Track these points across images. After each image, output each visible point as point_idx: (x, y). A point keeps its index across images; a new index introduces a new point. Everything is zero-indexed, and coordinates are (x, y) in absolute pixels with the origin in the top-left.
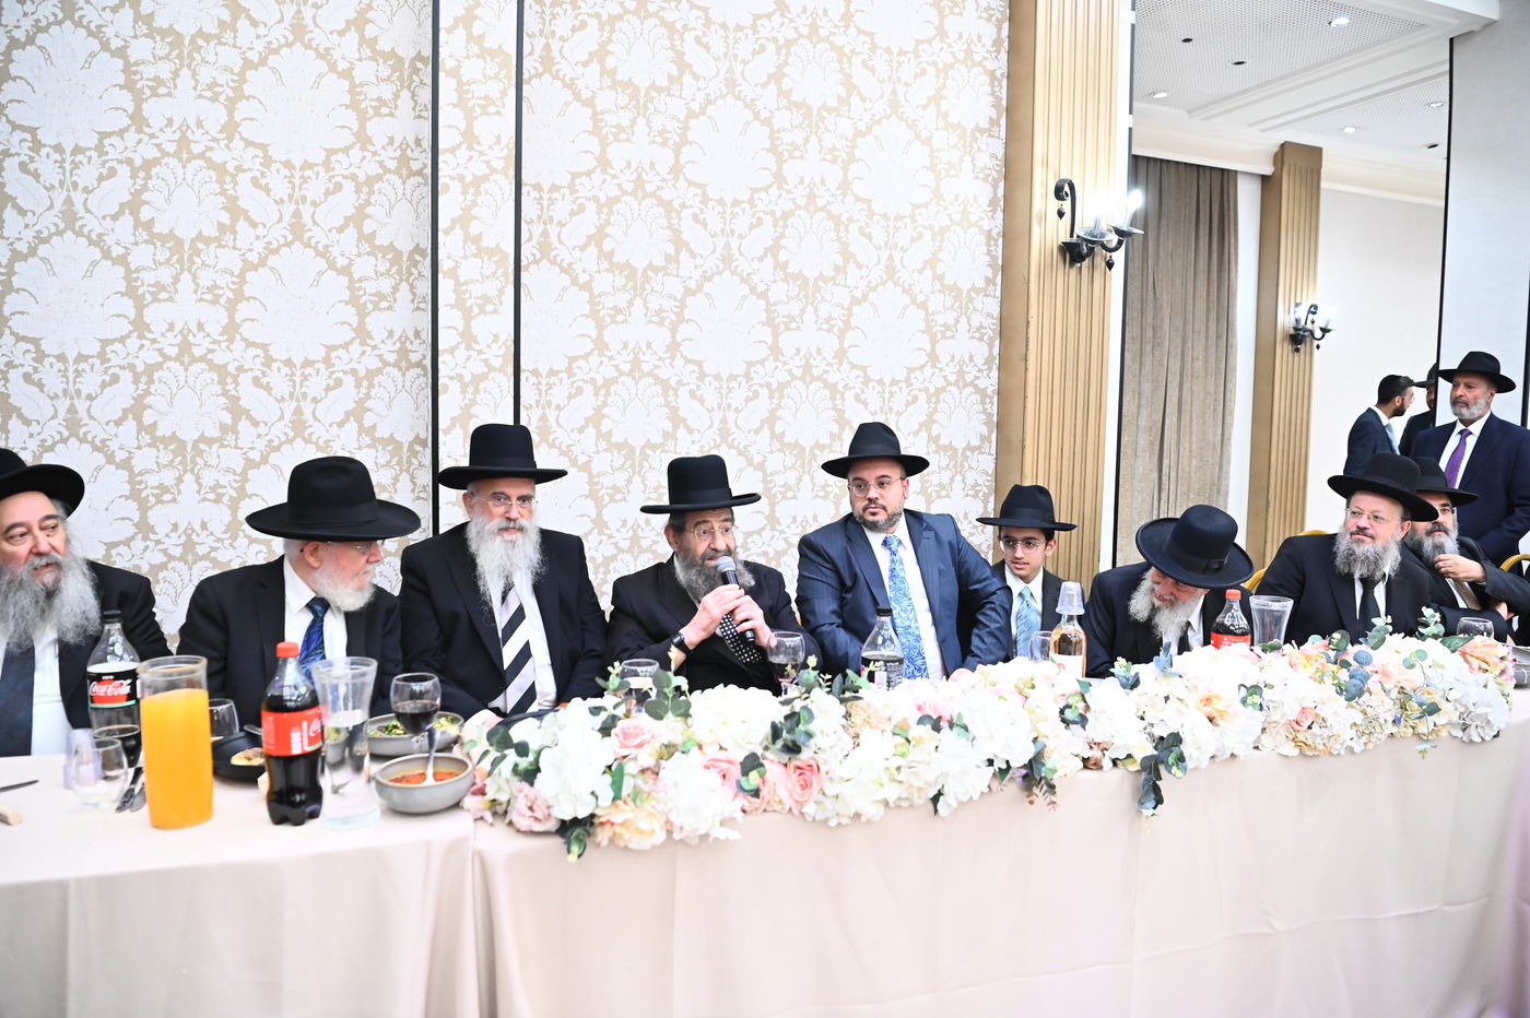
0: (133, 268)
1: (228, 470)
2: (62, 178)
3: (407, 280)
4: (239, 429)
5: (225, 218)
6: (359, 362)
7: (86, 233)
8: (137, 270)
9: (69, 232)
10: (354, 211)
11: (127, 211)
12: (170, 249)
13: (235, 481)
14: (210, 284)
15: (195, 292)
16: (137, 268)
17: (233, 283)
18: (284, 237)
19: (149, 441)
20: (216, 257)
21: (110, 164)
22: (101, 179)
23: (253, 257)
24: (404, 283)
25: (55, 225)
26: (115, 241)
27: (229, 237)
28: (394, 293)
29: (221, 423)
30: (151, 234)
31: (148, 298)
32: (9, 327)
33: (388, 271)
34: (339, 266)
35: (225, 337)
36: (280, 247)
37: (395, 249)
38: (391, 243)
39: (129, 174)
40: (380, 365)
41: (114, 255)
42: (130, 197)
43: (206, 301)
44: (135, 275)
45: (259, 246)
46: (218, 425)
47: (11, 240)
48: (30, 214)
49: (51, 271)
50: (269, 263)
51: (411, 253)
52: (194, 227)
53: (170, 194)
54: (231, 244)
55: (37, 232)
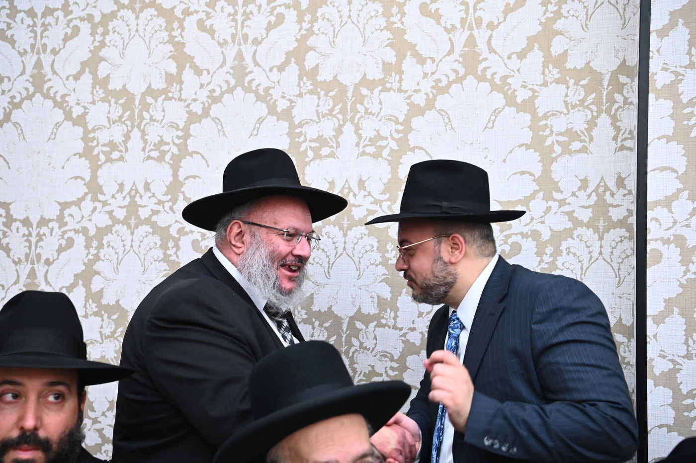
0: (297, 123)
1: (385, 355)
2: (234, 32)
3: (608, 111)
4: (399, 305)
5: (390, 56)
6: (542, 222)
7: (254, 88)
8: (301, 125)
9: (239, 89)
10: (541, 28)
11: (293, 60)
12: (333, 97)
13: (391, 368)
14: (373, 134)
15: (357, 145)
16: (300, 122)
17: (397, 131)
18: (455, 71)
19: (305, 316)
20: (380, 103)
21: (279, 10)
22: (270, 27)
23: (420, 100)
24: (604, 115)
25: (227, 82)
26: (280, 94)
27: (395, 77)
28: (589, 130)
29: (379, 297)
30: (316, 84)
31: (311, 154)
32: (183, 192)
33: (582, 101)
34: (519, 100)
35: (388, 195)
36: (450, 84)
37: (592, 71)
38: (588, 63)
39: (296, 18)
40: (569, 225)
41: (279, 109)
42: (295, 44)
43: (369, 154)
44: (298, 130)
45: (427, 86)
46: (376, 300)
47: (188, 102)
48: (205, 72)
49: (222, 131)
50: (438, 105)
51: (615, 74)
52: (358, 71)
53: (335, 36)
54: (396, 86)
55: (210, 91)
